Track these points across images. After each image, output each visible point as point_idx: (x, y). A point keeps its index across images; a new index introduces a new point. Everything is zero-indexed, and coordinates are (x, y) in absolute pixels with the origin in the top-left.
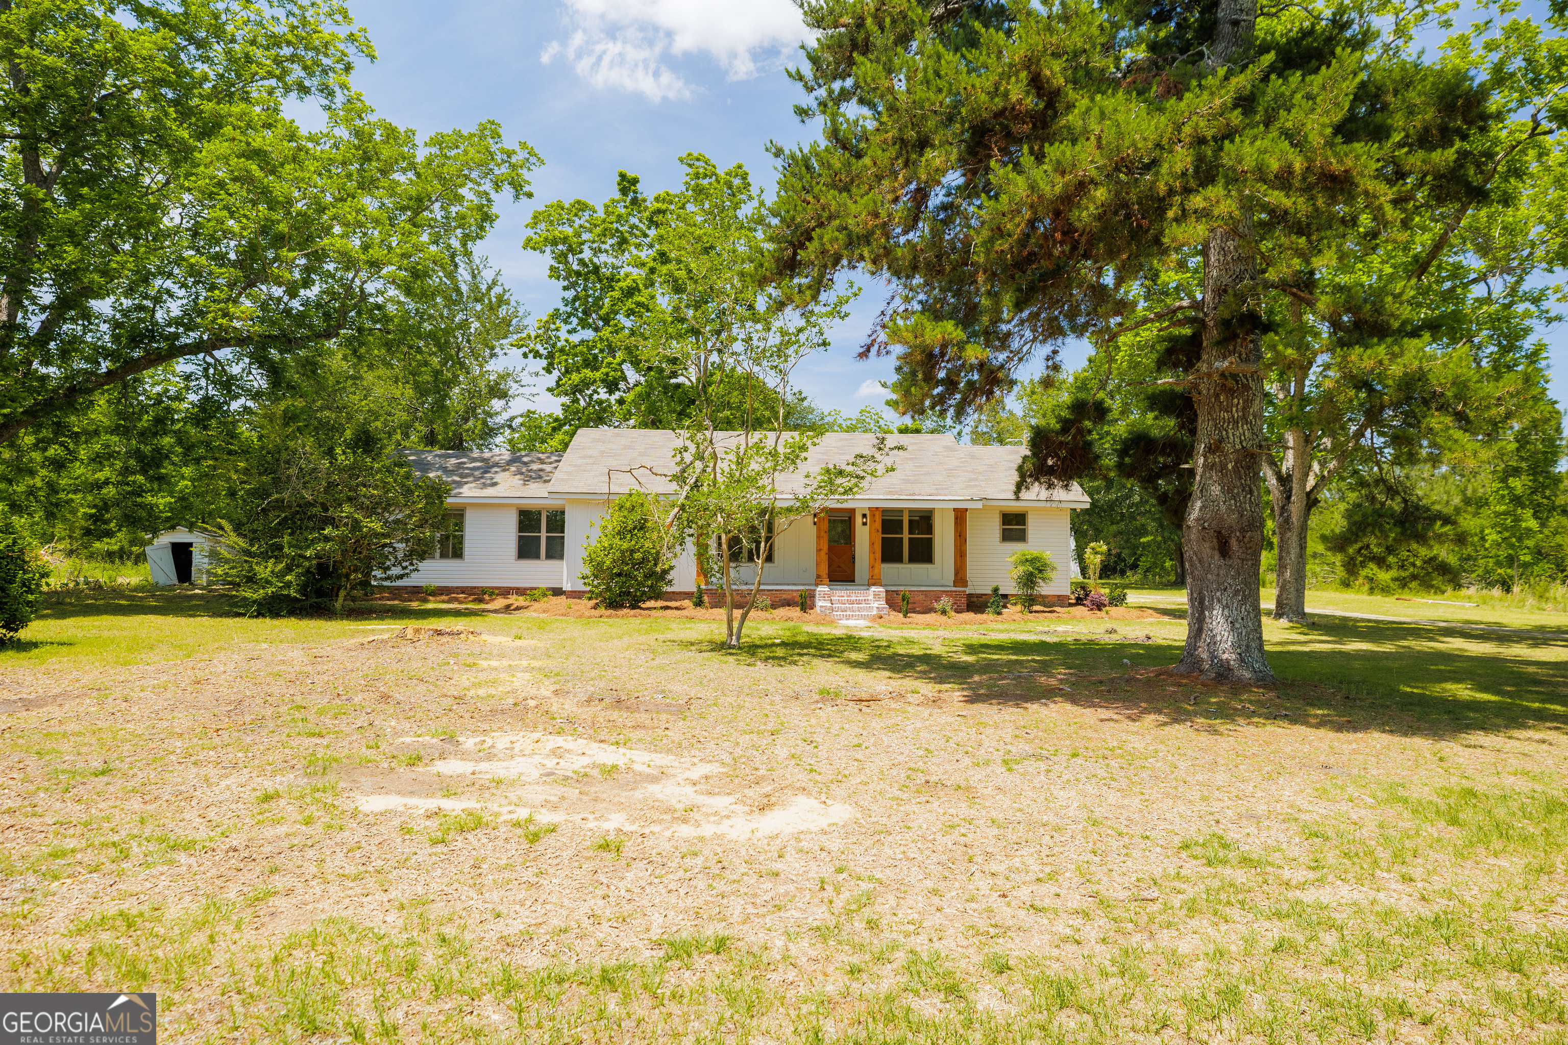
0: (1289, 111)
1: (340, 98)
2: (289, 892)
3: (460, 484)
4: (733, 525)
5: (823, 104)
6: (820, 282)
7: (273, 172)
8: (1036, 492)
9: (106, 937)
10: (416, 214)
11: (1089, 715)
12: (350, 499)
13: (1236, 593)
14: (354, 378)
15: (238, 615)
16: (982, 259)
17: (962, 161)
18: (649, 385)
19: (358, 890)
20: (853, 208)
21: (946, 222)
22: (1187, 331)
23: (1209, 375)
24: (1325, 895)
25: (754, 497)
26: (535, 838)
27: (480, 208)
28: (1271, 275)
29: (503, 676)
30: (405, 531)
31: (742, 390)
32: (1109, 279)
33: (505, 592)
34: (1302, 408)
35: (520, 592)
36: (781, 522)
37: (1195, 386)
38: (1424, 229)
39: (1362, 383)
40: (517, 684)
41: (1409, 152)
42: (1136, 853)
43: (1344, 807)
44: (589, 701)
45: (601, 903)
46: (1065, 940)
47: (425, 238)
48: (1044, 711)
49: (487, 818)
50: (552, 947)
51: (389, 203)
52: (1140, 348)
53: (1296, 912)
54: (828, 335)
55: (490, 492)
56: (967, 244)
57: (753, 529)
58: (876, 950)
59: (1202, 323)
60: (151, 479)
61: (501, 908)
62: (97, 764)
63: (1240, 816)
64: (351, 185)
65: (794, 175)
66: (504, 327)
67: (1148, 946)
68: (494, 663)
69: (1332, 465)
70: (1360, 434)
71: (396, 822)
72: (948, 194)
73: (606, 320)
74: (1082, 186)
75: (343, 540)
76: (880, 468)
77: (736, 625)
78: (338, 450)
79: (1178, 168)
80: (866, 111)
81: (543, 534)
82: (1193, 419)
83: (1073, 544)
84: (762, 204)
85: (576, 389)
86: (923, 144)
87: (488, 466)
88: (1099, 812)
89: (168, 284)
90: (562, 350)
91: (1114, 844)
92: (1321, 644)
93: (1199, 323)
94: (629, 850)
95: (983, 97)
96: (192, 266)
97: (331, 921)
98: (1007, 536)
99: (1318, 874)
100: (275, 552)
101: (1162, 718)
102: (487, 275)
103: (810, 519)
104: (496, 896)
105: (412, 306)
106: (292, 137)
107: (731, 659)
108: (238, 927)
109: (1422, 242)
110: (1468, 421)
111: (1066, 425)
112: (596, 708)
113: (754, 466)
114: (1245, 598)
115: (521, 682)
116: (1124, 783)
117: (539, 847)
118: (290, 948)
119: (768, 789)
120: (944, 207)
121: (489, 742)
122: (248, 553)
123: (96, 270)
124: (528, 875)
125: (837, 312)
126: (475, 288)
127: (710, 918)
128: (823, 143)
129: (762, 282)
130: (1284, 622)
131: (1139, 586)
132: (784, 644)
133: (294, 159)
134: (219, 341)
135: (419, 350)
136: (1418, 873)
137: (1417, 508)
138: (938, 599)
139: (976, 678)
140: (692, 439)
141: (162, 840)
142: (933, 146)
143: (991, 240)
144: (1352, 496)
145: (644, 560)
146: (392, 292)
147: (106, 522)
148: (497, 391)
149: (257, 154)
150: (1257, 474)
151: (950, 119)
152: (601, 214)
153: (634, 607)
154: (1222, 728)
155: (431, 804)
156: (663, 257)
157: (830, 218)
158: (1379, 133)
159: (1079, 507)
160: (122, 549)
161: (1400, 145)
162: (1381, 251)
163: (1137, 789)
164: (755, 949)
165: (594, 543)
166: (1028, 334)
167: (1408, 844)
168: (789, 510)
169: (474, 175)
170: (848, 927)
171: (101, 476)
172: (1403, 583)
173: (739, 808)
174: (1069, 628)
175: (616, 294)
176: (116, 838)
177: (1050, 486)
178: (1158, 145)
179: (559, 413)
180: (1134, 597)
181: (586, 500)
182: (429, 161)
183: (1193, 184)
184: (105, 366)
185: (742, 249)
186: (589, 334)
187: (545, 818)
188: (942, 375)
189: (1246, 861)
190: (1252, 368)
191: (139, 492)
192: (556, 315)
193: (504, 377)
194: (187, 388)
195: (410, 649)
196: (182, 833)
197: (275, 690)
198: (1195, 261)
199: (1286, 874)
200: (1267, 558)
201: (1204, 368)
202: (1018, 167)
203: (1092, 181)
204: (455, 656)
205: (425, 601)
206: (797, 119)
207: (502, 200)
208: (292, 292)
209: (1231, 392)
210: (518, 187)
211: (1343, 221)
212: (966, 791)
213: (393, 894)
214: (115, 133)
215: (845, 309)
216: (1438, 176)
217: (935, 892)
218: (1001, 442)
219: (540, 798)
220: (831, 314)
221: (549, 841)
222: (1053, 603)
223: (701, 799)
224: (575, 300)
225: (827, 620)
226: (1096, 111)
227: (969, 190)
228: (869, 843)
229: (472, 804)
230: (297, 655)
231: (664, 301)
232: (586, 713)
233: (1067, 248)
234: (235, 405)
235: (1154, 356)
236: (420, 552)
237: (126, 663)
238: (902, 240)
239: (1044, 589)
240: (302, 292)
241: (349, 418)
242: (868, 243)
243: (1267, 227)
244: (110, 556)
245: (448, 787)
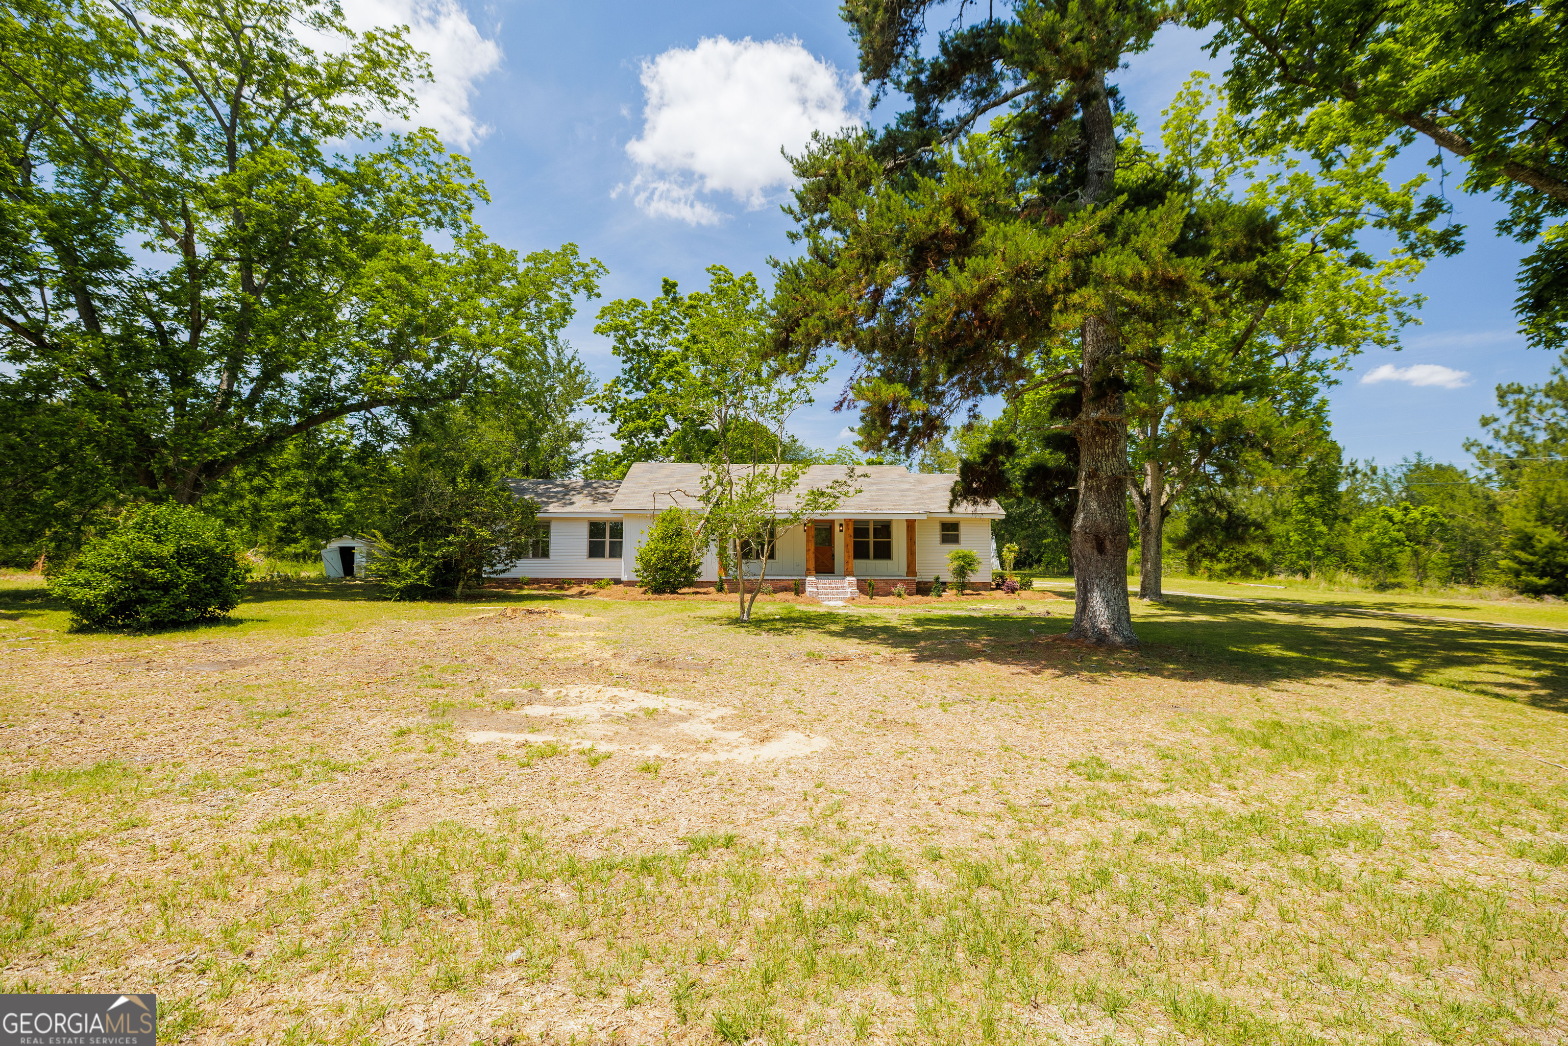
0: (1138, 234)
1: (464, 230)
2: (416, 802)
3: (547, 504)
4: (745, 532)
5: (807, 231)
6: (806, 356)
7: (415, 281)
8: (965, 508)
9: (283, 834)
10: (517, 310)
11: (1004, 670)
12: (467, 515)
13: (1110, 580)
14: (472, 427)
15: (386, 599)
16: (921, 339)
17: (908, 270)
18: (684, 430)
19: (466, 801)
20: (829, 304)
21: (896, 313)
22: (1072, 390)
23: (1087, 422)
24: (1172, 801)
25: (759, 511)
26: (595, 762)
27: (563, 305)
28: (1129, 350)
29: (576, 644)
30: (507, 538)
31: (751, 434)
32: (1013, 355)
33: (579, 582)
34: (1157, 445)
35: (591, 581)
36: (779, 529)
37: (1078, 431)
38: (1240, 318)
39: (1196, 428)
40: (586, 650)
41: (1223, 265)
42: (1036, 772)
43: (1188, 736)
44: (638, 662)
45: (642, 810)
46: (983, 836)
47: (523, 327)
48: (971, 667)
49: (561, 748)
50: (605, 843)
51: (498, 302)
52: (1040, 403)
53: (1151, 813)
54: (813, 395)
55: (569, 509)
56: (911, 329)
57: (759, 535)
58: (844, 845)
59: (1082, 385)
60: (326, 501)
61: (568, 814)
62: (281, 708)
63: (1112, 744)
64: (471, 290)
65: (787, 280)
66: (579, 390)
67: (1043, 840)
68: (570, 634)
69: (1179, 486)
70: (1197, 465)
71: (495, 751)
72: (898, 293)
73: (654, 384)
74: (993, 288)
75: (462, 545)
76: (852, 491)
77: (746, 605)
78: (459, 480)
79: (1062, 274)
80: (838, 235)
81: (607, 540)
82: (1077, 455)
83: (994, 545)
84: (764, 301)
85: (632, 434)
86: (879, 258)
87: (567, 490)
88: (1009, 742)
89: (341, 362)
90: (622, 406)
91: (1020, 765)
92: (1173, 617)
93: (1080, 385)
94: (664, 771)
95: (921, 225)
96: (357, 349)
97: (445, 824)
98: (946, 539)
99: (1168, 786)
100: (413, 553)
101: (1057, 672)
102: (568, 353)
103: (801, 528)
104: (565, 805)
105: (513, 375)
106: (429, 256)
107: (743, 630)
108: (378, 828)
109: (1238, 327)
110: (1272, 455)
111: (986, 459)
112: (643, 667)
113: (760, 489)
114: (1117, 583)
115: (589, 648)
116: (1028, 720)
117: (598, 769)
118: (415, 843)
119: (767, 726)
120: (894, 302)
121: (564, 692)
122: (394, 554)
123: (290, 352)
124: (590, 790)
125: (819, 378)
126: (559, 362)
127: (722, 822)
128: (808, 258)
129: (765, 357)
130: (1146, 601)
131: (1043, 575)
132: (782, 619)
133: (430, 272)
134: (375, 402)
135: (519, 407)
136: (1239, 783)
137: (1238, 517)
138: (895, 586)
139: (922, 643)
140: (714, 470)
141: (325, 764)
142: (886, 260)
143: (928, 326)
144: (1194, 510)
145: (680, 558)
146: (499, 365)
147: (294, 532)
148: (575, 436)
149: (404, 269)
150: (1124, 493)
151: (899, 241)
152: (650, 309)
153: (672, 592)
154: (1100, 679)
155: (520, 738)
156: (694, 339)
157: (813, 311)
158: (1203, 250)
159: (997, 518)
160: (305, 552)
161: (1217, 259)
162: (1209, 333)
163: (1037, 724)
164: (754, 844)
165: (644, 546)
166: (958, 393)
167: (1233, 762)
168: (785, 521)
169: (559, 282)
170: (823, 828)
171: (291, 499)
172: (1230, 573)
173: (746, 740)
174: (991, 606)
175: (661, 365)
176: (293, 762)
177: (975, 503)
178: (1047, 259)
179: (620, 451)
180: (1038, 583)
181: (638, 515)
182: (527, 273)
183: (1072, 286)
184: (294, 420)
185: (751, 332)
186: (641, 395)
187: (603, 748)
188: (895, 422)
189: (1116, 777)
190: (1118, 417)
191: (317, 510)
192: (617, 381)
193: (579, 426)
194: (352, 436)
195: (509, 624)
196: (340, 759)
197: (411, 654)
198: (1077, 341)
199: (1145, 785)
200: (1132, 555)
201: (1084, 418)
202: (946, 274)
203: (999, 284)
204: (542, 629)
205: (521, 588)
206: (789, 241)
207: (579, 300)
208: (428, 367)
209: (1103, 435)
210: (590, 290)
211: (1181, 313)
212: (913, 727)
213: (490, 804)
214: (306, 255)
215: (824, 375)
216: (1246, 281)
217: (888, 801)
218: (941, 471)
219: (600, 733)
220: (814, 379)
221: (606, 764)
222: (979, 588)
223: (718, 734)
224: (632, 369)
225: (814, 601)
226: (1001, 234)
227: (913, 291)
228: (840, 765)
229: (550, 738)
230: (427, 629)
231: (696, 371)
232: (636, 671)
233: (984, 332)
234: (386, 448)
235: (1050, 408)
236: (518, 553)
237: (305, 635)
238: (865, 326)
239: (973, 578)
240: (435, 366)
241: (468, 455)
242: (840, 328)
243: (1126, 317)
244: (296, 556)
245: (533, 726)
